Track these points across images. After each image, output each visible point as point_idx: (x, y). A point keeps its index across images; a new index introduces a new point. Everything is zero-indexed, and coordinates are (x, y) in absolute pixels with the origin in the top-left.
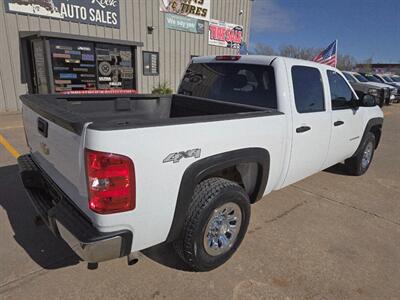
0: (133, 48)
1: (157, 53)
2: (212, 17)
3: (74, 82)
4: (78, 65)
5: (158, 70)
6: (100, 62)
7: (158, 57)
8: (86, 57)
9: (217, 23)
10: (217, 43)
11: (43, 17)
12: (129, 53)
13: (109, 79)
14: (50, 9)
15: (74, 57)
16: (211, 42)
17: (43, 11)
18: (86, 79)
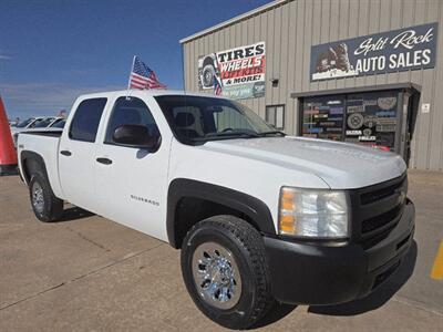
4: (325, 120)
6: (348, 115)
8: (333, 111)
11: (338, 78)
12: (393, 99)
13: (360, 132)
14: (346, 69)
15: (321, 112)
17: (339, 73)
18: (333, 132)
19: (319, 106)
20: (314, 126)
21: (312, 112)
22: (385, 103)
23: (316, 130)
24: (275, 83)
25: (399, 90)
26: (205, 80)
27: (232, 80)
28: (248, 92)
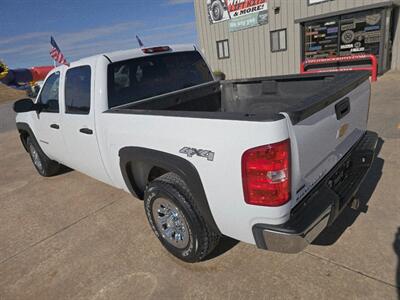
3: (318, 52)
4: (323, 39)
6: (342, 32)
8: (330, 31)
12: (378, 16)
13: (352, 46)
15: (320, 32)
18: (329, 48)
19: (318, 28)
20: (314, 45)
21: (311, 34)
22: (371, 20)
23: (316, 48)
24: (277, 10)
25: (382, 8)
26: (214, 15)
27: (239, 11)
28: (253, 21)
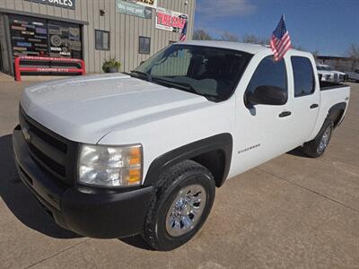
0: (80, 26)
1: (109, 33)
2: (159, 5)
3: (29, 49)
4: (32, 37)
5: (109, 46)
6: (51, 35)
7: (109, 35)
8: (38, 31)
9: (164, 11)
10: (163, 28)
12: (78, 30)
13: (60, 49)
15: (28, 29)
16: (158, 26)
18: (39, 47)
19: (25, 24)
20: (22, 41)
23: (26, 44)
